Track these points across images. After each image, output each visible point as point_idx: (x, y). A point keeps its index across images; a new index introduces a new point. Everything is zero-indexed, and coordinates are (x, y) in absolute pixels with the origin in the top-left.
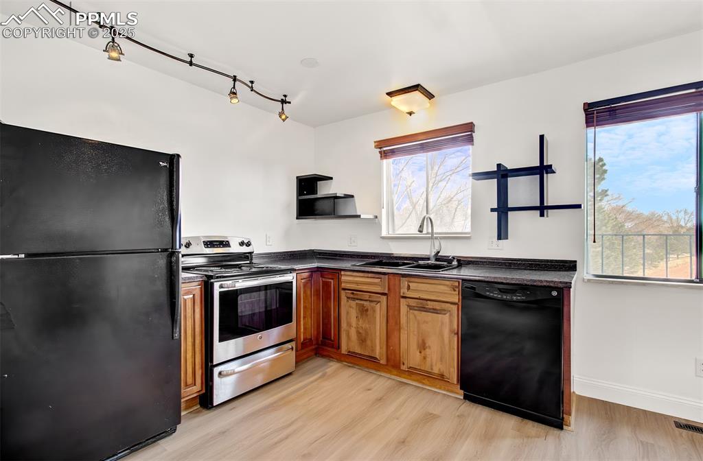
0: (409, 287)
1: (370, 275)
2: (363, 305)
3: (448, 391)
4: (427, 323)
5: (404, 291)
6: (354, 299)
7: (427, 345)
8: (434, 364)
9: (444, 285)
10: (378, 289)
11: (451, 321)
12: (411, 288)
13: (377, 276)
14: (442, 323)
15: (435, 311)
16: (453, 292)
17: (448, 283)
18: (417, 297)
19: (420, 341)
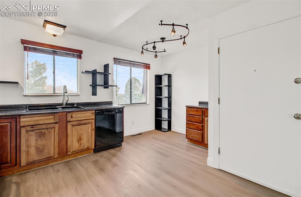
0: (72, 117)
1: (46, 115)
2: (41, 132)
3: (88, 153)
4: (82, 129)
5: (69, 119)
6: (33, 131)
7: (82, 138)
8: (85, 145)
9: (89, 113)
10: (53, 121)
11: (92, 126)
12: (73, 117)
13: (52, 114)
14: (88, 127)
15: (85, 124)
16: (92, 115)
17: (90, 112)
18: (76, 120)
19: (78, 138)
